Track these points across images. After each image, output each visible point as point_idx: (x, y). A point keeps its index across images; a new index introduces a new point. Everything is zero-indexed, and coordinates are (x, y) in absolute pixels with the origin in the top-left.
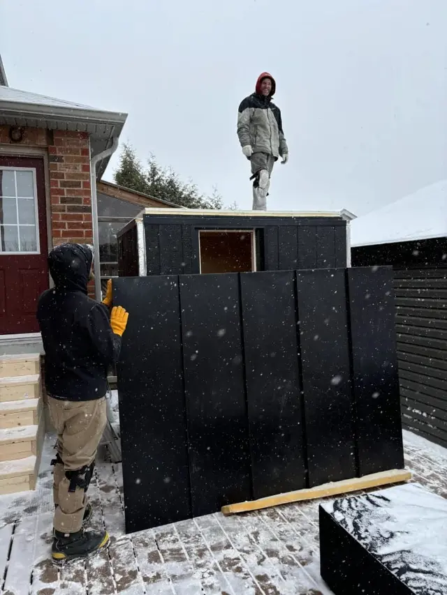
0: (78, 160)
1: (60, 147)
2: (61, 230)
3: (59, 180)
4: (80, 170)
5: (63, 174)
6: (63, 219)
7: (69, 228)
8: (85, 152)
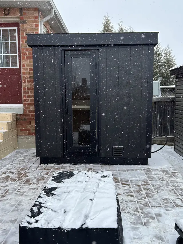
0: (33, 22)
1: (25, 16)
2: (25, 56)
3: (24, 32)
4: (34, 27)
5: (26, 29)
6: (26, 51)
7: (29, 55)
8: (36, 18)
